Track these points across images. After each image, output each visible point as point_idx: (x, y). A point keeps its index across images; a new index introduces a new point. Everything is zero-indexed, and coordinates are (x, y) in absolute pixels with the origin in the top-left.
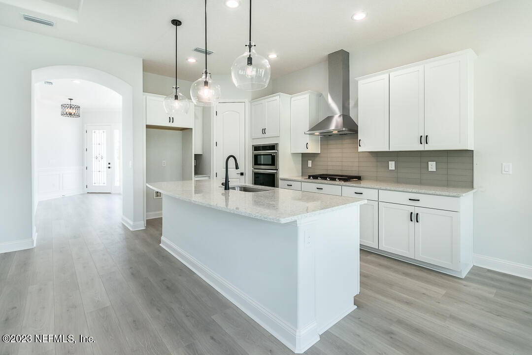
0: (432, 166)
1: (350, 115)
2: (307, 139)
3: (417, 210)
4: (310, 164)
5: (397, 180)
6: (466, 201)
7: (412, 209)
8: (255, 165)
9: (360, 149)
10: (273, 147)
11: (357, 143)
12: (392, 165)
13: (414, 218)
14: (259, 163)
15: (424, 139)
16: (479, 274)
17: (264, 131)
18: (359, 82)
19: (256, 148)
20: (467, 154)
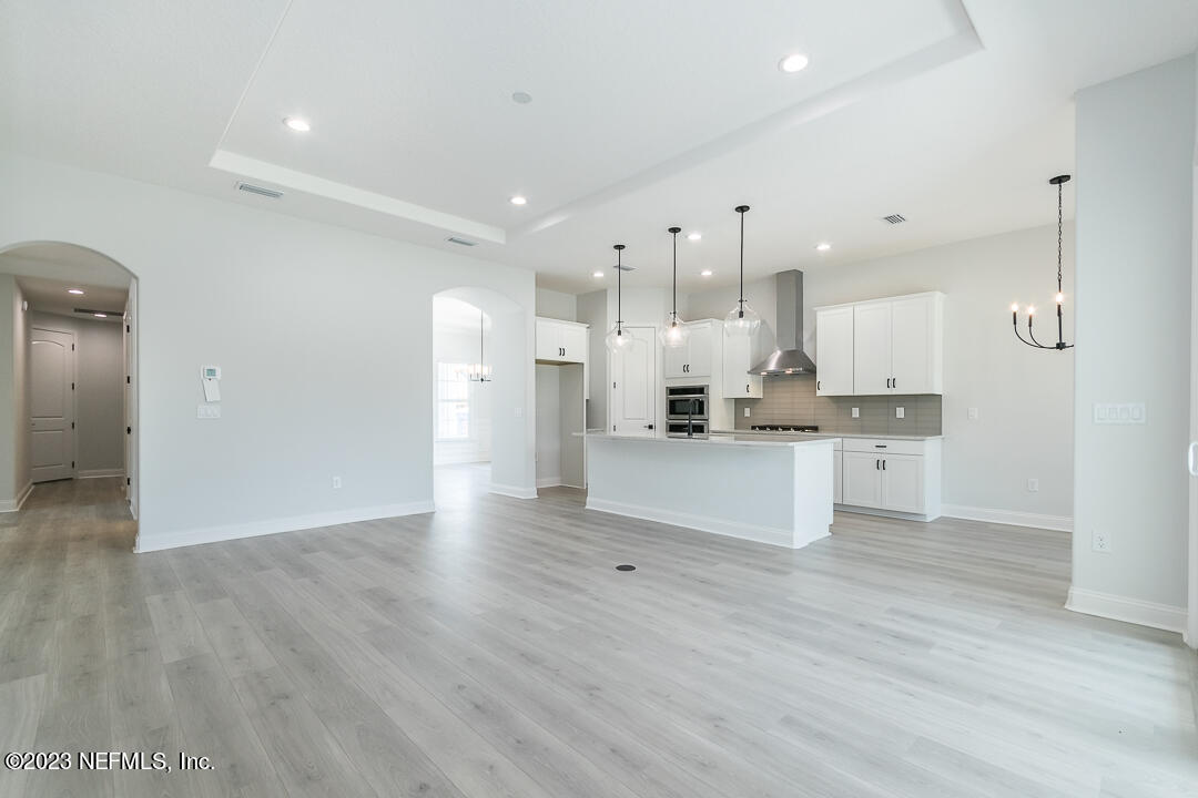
0: (900, 413)
1: (805, 351)
2: (749, 379)
3: (883, 457)
4: (747, 412)
5: (862, 429)
6: (931, 446)
7: (878, 457)
8: (671, 413)
9: (819, 393)
10: (701, 390)
11: (816, 386)
12: (856, 412)
13: (880, 465)
14: (677, 411)
15: (891, 383)
16: (942, 520)
17: (686, 368)
18: (818, 313)
19: (672, 391)
20: (934, 400)
